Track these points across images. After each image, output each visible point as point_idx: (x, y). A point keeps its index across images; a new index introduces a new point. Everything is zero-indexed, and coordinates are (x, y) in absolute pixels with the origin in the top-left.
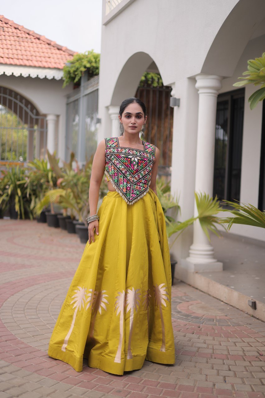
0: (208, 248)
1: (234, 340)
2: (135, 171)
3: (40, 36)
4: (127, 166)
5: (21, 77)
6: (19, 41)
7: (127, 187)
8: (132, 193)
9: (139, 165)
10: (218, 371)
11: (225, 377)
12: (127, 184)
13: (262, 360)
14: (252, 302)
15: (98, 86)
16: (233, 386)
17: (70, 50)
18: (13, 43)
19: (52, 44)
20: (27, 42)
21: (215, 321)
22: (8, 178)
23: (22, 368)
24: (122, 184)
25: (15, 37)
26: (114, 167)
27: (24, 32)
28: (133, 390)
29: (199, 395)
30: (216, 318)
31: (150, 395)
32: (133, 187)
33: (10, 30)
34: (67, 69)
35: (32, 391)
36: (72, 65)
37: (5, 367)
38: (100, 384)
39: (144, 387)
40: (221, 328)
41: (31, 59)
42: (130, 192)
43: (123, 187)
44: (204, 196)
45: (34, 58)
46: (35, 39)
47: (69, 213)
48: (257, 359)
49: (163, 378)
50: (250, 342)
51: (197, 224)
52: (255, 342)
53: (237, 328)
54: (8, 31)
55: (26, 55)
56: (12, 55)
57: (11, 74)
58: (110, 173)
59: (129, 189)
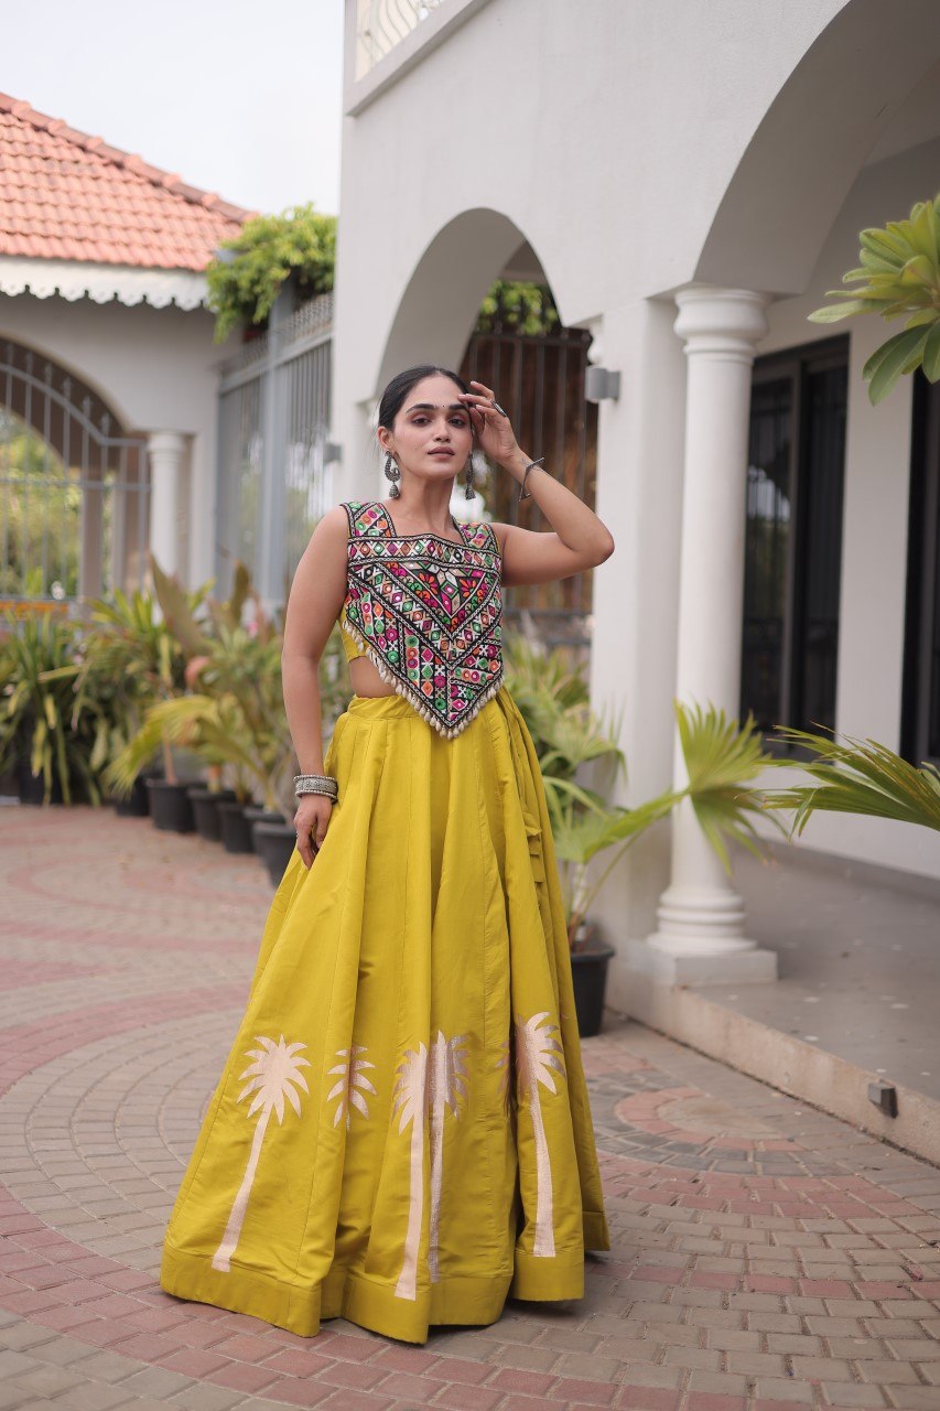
0: (724, 899)
1: (821, 1226)
3: (125, 154)
4: (430, 603)
5: (56, 299)
6: (48, 175)
7: (433, 677)
8: (454, 698)
9: (466, 595)
10: (764, 1335)
11: (787, 1358)
12: (433, 667)
13: (921, 1296)
14: (884, 1092)
15: (330, 330)
16: (816, 1389)
17: (229, 206)
18: (27, 179)
19: (167, 182)
20: (79, 177)
21: (750, 1160)
22: (9, 658)
23: (65, 1330)
24: (417, 669)
25: (37, 161)
26: (385, 609)
27: (69, 142)
30: (755, 1149)
32: (454, 676)
33: (17, 134)
34: (226, 275)
36: (239, 259)
38: (342, 1387)
39: (502, 1396)
40: (774, 1182)
41: (91, 236)
42: (445, 693)
43: (421, 677)
44: (708, 717)
45: (103, 233)
46: (105, 165)
47: (230, 782)
48: (902, 1293)
49: (566, 1361)
50: (877, 1233)
51: (685, 813)
52: (894, 1233)
53: (829, 1183)
54: (11, 139)
55: (76, 221)
56: (25, 223)
57: (19, 289)
58: (369, 628)
59: (440, 682)
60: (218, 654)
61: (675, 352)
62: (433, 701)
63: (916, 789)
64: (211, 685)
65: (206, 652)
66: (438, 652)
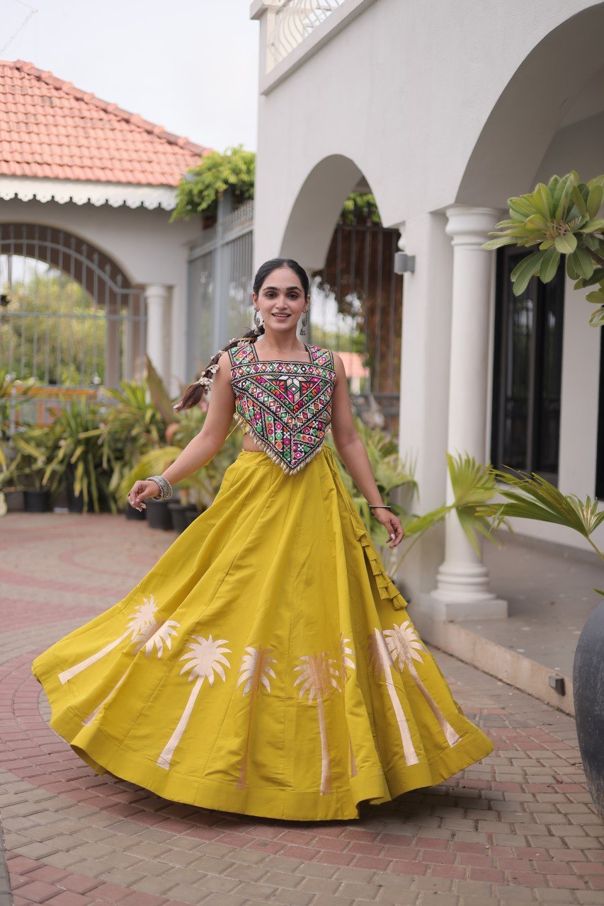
0: (477, 569)
1: (510, 754)
2: (297, 406)
3: (131, 114)
4: (280, 396)
5: (89, 205)
6: (84, 128)
7: (283, 439)
8: (295, 451)
9: (304, 392)
10: (466, 810)
11: (477, 821)
12: (282, 433)
13: (560, 792)
14: (557, 681)
15: (251, 225)
16: (490, 837)
17: (195, 145)
18: (71, 131)
19: (156, 131)
20: (102, 129)
21: (477, 719)
22: (62, 424)
24: (273, 435)
25: (77, 119)
26: (254, 402)
27: (97, 107)
29: (419, 852)
30: (481, 713)
31: (323, 851)
32: (296, 438)
33: (65, 103)
34: (187, 187)
35: (96, 842)
36: (198, 178)
37: (45, 800)
40: (488, 731)
41: (110, 167)
42: (290, 448)
43: (276, 439)
44: (466, 461)
45: (117, 164)
46: (119, 121)
47: (193, 499)
48: (550, 790)
50: (542, 758)
51: (453, 519)
52: (552, 759)
53: (520, 732)
54: (61, 106)
55: (100, 157)
56: (70, 159)
57: (67, 199)
58: (247, 416)
59: (287, 442)
60: (184, 422)
61: (446, 245)
62: (282, 453)
63: (561, 504)
64: (180, 441)
65: (178, 422)
66: (286, 424)
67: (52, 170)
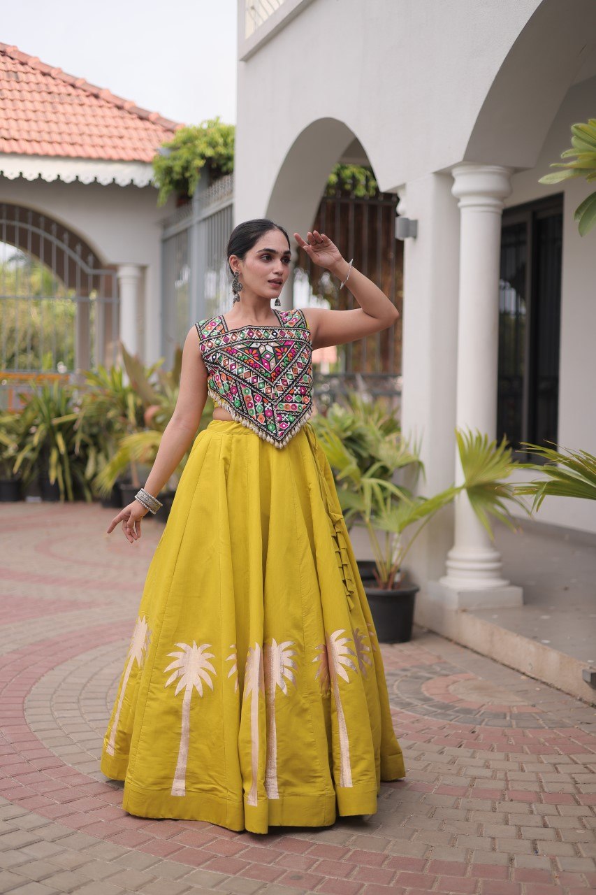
0: (488, 554)
1: (553, 759)
2: (274, 374)
3: (100, 89)
4: (254, 366)
5: (58, 182)
6: (51, 103)
7: (264, 411)
8: (280, 422)
9: (279, 358)
10: (519, 828)
11: (534, 842)
12: (263, 405)
14: (592, 674)
15: (232, 198)
16: (553, 861)
17: (166, 120)
18: (39, 106)
19: (127, 106)
20: (71, 104)
21: (508, 718)
22: (33, 410)
23: (79, 828)
24: (253, 408)
25: (44, 94)
26: (227, 375)
27: (64, 82)
28: (330, 873)
29: (477, 882)
30: (511, 712)
31: (366, 884)
32: (278, 408)
33: (32, 78)
34: (164, 163)
35: (102, 880)
36: (173, 153)
37: (39, 827)
38: (253, 862)
39: (354, 867)
40: (523, 732)
41: (80, 142)
42: (274, 420)
43: (256, 412)
44: (477, 439)
45: (87, 140)
46: (87, 96)
49: (394, 845)
51: (463, 500)
53: (558, 733)
54: (28, 81)
55: (70, 132)
56: (38, 134)
57: (35, 176)
58: (221, 391)
59: (269, 414)
60: (163, 404)
61: (452, 207)
62: (266, 426)
64: (158, 424)
65: (157, 403)
66: (265, 395)
67: (19, 146)
